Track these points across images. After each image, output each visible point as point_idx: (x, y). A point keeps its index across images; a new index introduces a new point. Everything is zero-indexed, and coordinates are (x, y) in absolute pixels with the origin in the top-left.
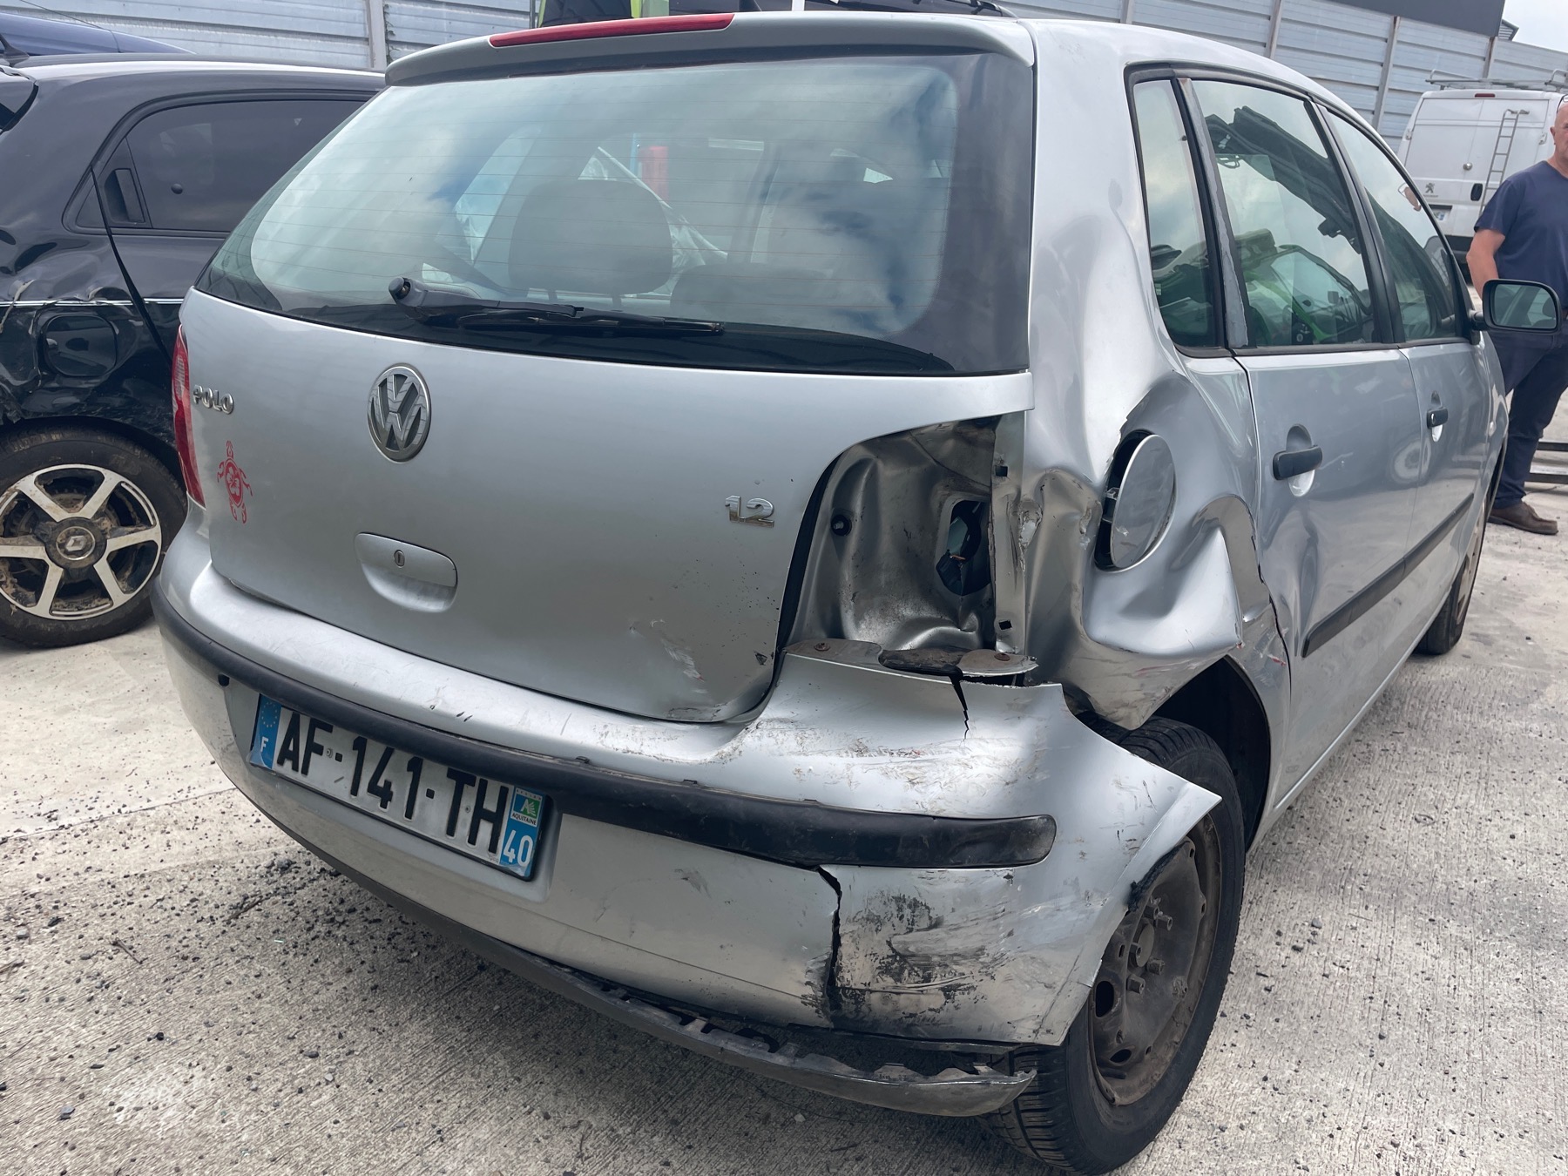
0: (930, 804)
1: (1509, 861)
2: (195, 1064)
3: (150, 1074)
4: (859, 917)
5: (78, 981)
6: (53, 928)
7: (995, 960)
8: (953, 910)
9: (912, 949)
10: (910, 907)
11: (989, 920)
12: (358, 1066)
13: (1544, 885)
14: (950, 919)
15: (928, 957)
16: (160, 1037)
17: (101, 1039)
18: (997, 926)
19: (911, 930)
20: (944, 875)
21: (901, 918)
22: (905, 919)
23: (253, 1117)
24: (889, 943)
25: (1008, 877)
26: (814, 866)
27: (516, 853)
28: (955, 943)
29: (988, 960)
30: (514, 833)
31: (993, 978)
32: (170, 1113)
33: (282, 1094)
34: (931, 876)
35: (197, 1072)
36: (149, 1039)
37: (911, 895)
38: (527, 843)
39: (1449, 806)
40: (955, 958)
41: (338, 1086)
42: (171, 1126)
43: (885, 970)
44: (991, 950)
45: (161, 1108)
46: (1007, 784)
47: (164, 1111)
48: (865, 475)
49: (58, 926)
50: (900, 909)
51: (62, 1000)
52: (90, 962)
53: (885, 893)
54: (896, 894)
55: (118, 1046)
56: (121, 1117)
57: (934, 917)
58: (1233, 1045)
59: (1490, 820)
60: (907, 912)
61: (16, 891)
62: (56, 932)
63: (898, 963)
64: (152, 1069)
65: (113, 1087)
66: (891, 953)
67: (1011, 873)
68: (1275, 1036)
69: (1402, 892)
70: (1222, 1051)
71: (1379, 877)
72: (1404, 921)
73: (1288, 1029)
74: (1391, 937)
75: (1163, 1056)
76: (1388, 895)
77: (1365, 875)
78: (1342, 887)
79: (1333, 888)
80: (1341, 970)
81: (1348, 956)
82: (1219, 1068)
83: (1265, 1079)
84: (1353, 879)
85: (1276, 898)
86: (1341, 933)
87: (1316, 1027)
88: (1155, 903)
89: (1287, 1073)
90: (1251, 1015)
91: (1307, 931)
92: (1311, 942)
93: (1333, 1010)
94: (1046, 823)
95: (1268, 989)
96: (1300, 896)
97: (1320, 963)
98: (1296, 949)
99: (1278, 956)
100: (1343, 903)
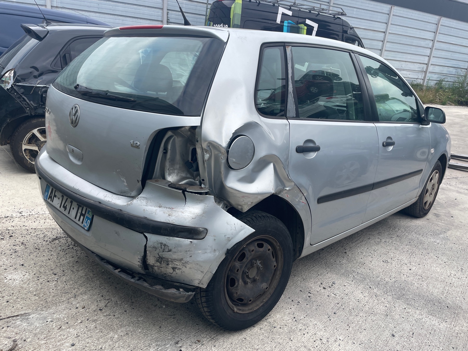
0: (172, 221)
1: (405, 276)
2: (28, 272)
3: (17, 273)
4: (151, 246)
5: (10, 250)
6: (10, 238)
7: (186, 262)
8: (175, 248)
9: (164, 256)
10: (164, 245)
11: (185, 252)
12: (64, 278)
13: (412, 283)
14: (173, 250)
15: (168, 259)
16: (23, 265)
17: (9, 263)
18: (187, 254)
19: (163, 251)
20: (173, 239)
21: (161, 248)
22: (162, 249)
23: (35, 285)
24: (158, 254)
25: (191, 242)
26: (142, 233)
27: (86, 224)
28: (175, 256)
29: (184, 262)
30: (87, 219)
31: (186, 267)
32: (17, 282)
33: (44, 282)
34: (170, 238)
35: (27, 274)
36: (20, 265)
37: (164, 242)
38: (89, 222)
39: (396, 259)
40: (175, 260)
41: (57, 282)
42: (16, 284)
43: (157, 261)
44: (185, 260)
45: (16, 280)
46: (193, 218)
47: (16, 281)
48: (172, 139)
49: (11, 238)
50: (161, 246)
51: (5, 254)
52: (15, 246)
53: (158, 241)
54: (161, 242)
55: (12, 266)
56: (6, 281)
57: (169, 249)
58: (291, 308)
59: (406, 264)
60: (163, 247)
61: (5, 229)
62: (10, 239)
63: (160, 259)
64: (18, 272)
65: (7, 274)
66: (159, 257)
67: (192, 241)
68: (304, 308)
69: (366, 279)
70: (286, 309)
71: (362, 274)
72: (361, 286)
73: (309, 307)
74: (355, 289)
75: (259, 304)
76: (362, 279)
77: (357, 273)
78: (349, 275)
79: (345, 275)
80: (334, 295)
81: (339, 292)
82: (283, 313)
83: (294, 318)
84: (353, 274)
85: (327, 275)
86: (340, 286)
87: (317, 308)
88: (259, 262)
89: (302, 317)
90: (301, 302)
91: (330, 284)
92: (330, 287)
93: (325, 305)
94: (204, 230)
95: (309, 297)
96: (334, 275)
97: (329, 293)
98: (324, 288)
99: (318, 289)
100: (346, 279)
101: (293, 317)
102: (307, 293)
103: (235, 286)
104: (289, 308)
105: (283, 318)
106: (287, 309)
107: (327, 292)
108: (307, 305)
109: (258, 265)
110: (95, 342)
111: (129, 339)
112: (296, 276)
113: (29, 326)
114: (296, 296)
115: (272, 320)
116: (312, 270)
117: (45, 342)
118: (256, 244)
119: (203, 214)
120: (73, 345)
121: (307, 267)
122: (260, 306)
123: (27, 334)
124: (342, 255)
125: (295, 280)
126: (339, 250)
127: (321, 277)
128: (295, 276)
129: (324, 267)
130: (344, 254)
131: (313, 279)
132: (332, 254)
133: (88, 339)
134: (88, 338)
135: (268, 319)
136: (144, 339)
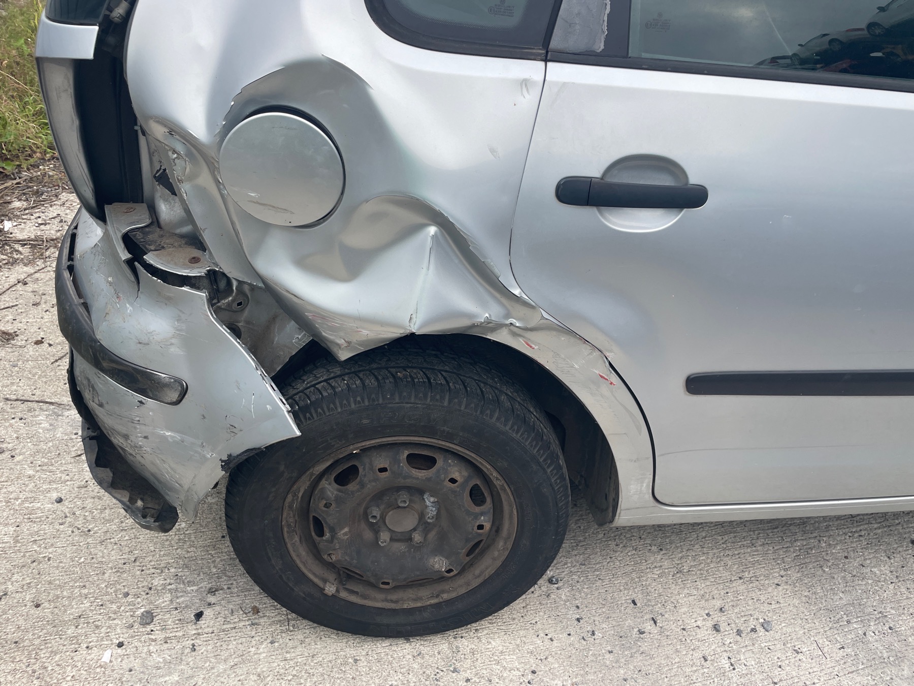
4: (79, 378)
7: (137, 447)
8: (108, 402)
9: (96, 412)
10: (92, 387)
14: (107, 407)
15: (103, 422)
18: (136, 428)
19: (93, 401)
25: (141, 402)
29: (133, 444)
31: (142, 456)
34: (99, 376)
37: (92, 380)
40: (114, 432)
44: (133, 439)
46: (140, 343)
53: (85, 373)
57: (101, 401)
67: (144, 401)
68: (591, 658)
69: (903, 661)
70: (538, 636)
71: (903, 637)
72: (858, 679)
73: (608, 662)
74: (822, 680)
75: (425, 598)
76: (885, 655)
77: (890, 628)
78: (848, 622)
79: (838, 616)
80: (727, 666)
81: (753, 663)
82: (518, 642)
83: (534, 672)
84: (872, 624)
85: (770, 589)
86: (779, 646)
87: (632, 678)
88: (432, 499)
89: (556, 682)
90: (598, 635)
91: (752, 624)
92: (739, 633)
93: (666, 680)
94: (171, 382)
95: (642, 633)
96: (796, 602)
97: (718, 649)
98: (716, 628)
99: (693, 621)
100: (826, 632)
101: (533, 668)
102: (648, 616)
103: (324, 538)
104: (549, 636)
105: (502, 657)
106: (542, 635)
107: (712, 644)
108: (610, 652)
109: (427, 507)
110: (93, 512)
111: (147, 536)
112: (662, 553)
113: (46, 432)
114: (604, 610)
115: (470, 647)
116: (736, 552)
117: (34, 473)
118: (406, 453)
119: (171, 338)
120: (60, 501)
121: (726, 537)
122: (428, 603)
123: (29, 444)
124: (896, 546)
125: (647, 563)
126: (899, 523)
127: (742, 587)
128: (661, 550)
129: (786, 559)
130: (902, 546)
131: (708, 583)
132: (858, 529)
133: (93, 500)
134: (94, 498)
135: (462, 637)
136: (169, 550)
